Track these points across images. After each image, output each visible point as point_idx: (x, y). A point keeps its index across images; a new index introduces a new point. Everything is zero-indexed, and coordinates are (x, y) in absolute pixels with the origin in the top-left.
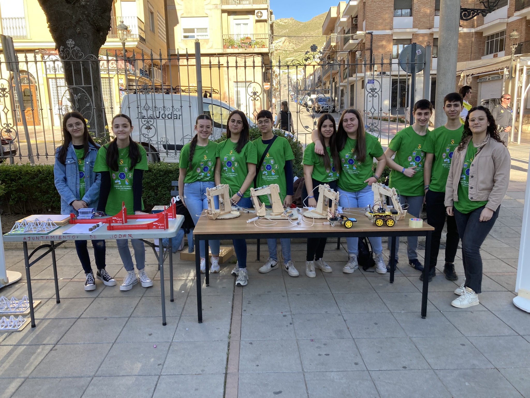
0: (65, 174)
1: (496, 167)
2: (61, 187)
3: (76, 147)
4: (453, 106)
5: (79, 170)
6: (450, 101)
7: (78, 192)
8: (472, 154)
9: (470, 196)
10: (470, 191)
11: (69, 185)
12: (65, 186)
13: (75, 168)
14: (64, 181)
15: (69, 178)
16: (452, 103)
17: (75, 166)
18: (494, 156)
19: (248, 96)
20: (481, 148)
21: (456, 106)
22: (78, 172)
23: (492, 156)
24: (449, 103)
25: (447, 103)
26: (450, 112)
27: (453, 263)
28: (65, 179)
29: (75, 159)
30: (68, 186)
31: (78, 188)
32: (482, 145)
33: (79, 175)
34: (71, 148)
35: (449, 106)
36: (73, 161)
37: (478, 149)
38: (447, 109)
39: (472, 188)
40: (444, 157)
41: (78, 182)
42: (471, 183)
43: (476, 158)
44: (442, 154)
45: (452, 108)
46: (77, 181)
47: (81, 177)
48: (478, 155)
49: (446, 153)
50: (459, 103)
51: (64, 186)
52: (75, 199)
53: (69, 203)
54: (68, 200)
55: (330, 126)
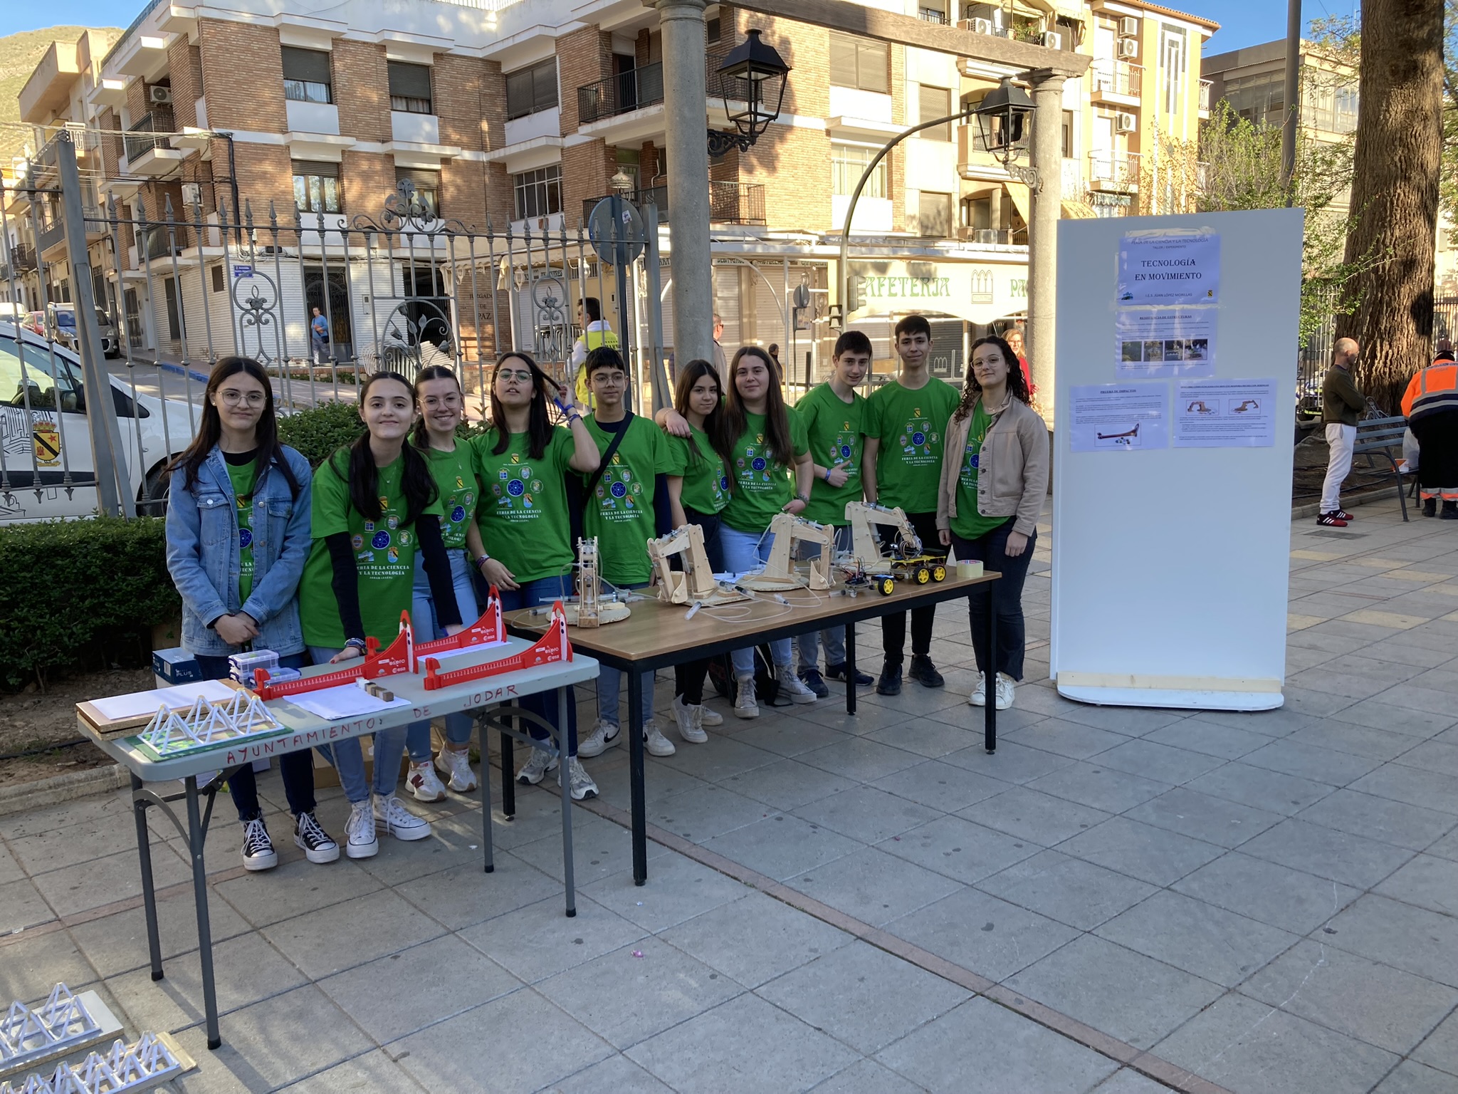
0: (199, 536)
1: (1026, 453)
2: (185, 576)
3: (230, 458)
4: (913, 342)
5: (240, 526)
6: (908, 332)
7: (236, 589)
8: (982, 427)
9: (980, 508)
10: (981, 498)
11: (208, 566)
12: (197, 572)
13: (228, 521)
14: (193, 556)
15: (208, 549)
16: (912, 337)
17: (227, 514)
18: (1022, 432)
20: (998, 416)
21: (919, 341)
22: (237, 530)
23: (1018, 432)
24: (906, 337)
25: (903, 336)
26: (909, 354)
27: (928, 655)
28: (198, 551)
29: (228, 494)
30: (204, 568)
31: (236, 578)
32: (1001, 410)
33: (238, 539)
34: (217, 459)
35: (907, 342)
36: (224, 501)
37: (994, 418)
38: (904, 348)
39: (983, 492)
40: (903, 444)
41: (236, 560)
42: (983, 482)
43: (989, 436)
44: (900, 436)
45: (914, 346)
46: (231, 556)
47: (243, 544)
48: (993, 430)
49: (907, 435)
50: (923, 335)
51: (194, 570)
52: (223, 610)
53: (206, 622)
54: (204, 613)
55: (712, 389)
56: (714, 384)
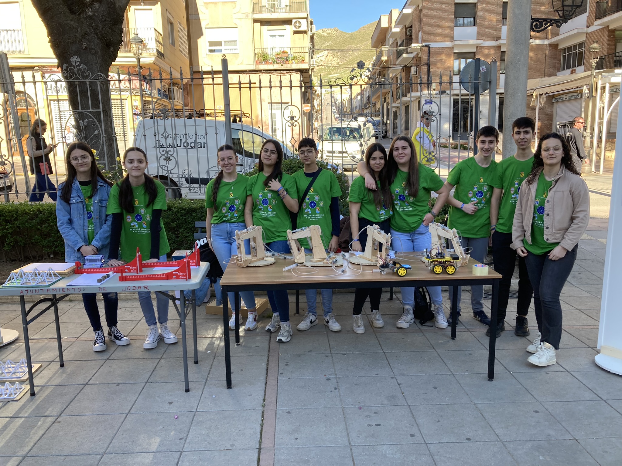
0: (70, 216)
1: (575, 203)
2: (66, 231)
3: (82, 183)
4: (522, 133)
5: (87, 211)
6: (519, 128)
7: (86, 236)
8: (546, 188)
9: (545, 237)
10: (546, 231)
11: (75, 227)
12: (71, 229)
13: (82, 208)
14: (69, 223)
15: (75, 220)
16: (522, 130)
17: (81, 205)
18: (573, 190)
19: (284, 122)
20: (556, 182)
21: (527, 132)
22: (86, 212)
23: (570, 191)
24: (518, 130)
25: (516, 129)
26: (520, 141)
28: (70, 221)
29: (82, 197)
30: (74, 228)
31: (86, 231)
32: (558, 178)
33: (86, 215)
34: (76, 184)
35: (518, 133)
36: (80, 200)
37: (553, 183)
38: (516, 137)
39: (547, 228)
40: (512, 192)
41: (86, 224)
42: (547, 221)
43: (550, 194)
44: (510, 188)
45: (522, 136)
46: (84, 223)
47: (89, 218)
48: (553, 190)
49: (514, 187)
50: (529, 129)
51: (70, 229)
52: (83, 244)
53: (76, 249)
54: (75, 245)
55: (381, 158)
56: (382, 155)
